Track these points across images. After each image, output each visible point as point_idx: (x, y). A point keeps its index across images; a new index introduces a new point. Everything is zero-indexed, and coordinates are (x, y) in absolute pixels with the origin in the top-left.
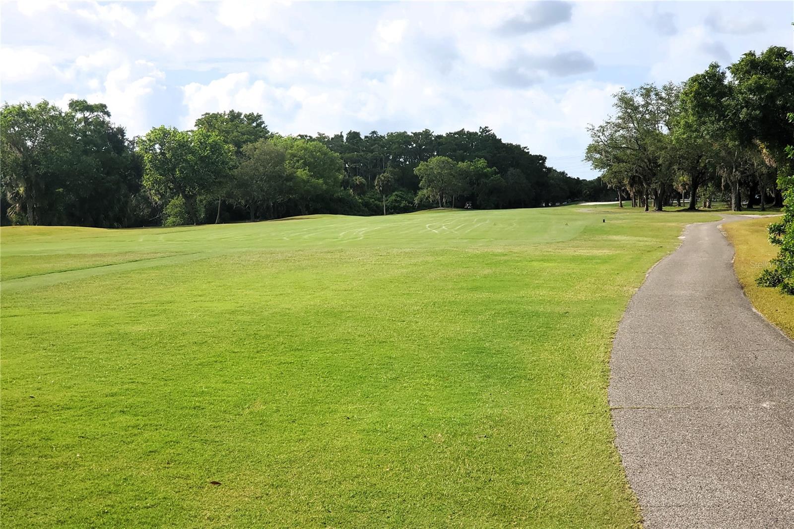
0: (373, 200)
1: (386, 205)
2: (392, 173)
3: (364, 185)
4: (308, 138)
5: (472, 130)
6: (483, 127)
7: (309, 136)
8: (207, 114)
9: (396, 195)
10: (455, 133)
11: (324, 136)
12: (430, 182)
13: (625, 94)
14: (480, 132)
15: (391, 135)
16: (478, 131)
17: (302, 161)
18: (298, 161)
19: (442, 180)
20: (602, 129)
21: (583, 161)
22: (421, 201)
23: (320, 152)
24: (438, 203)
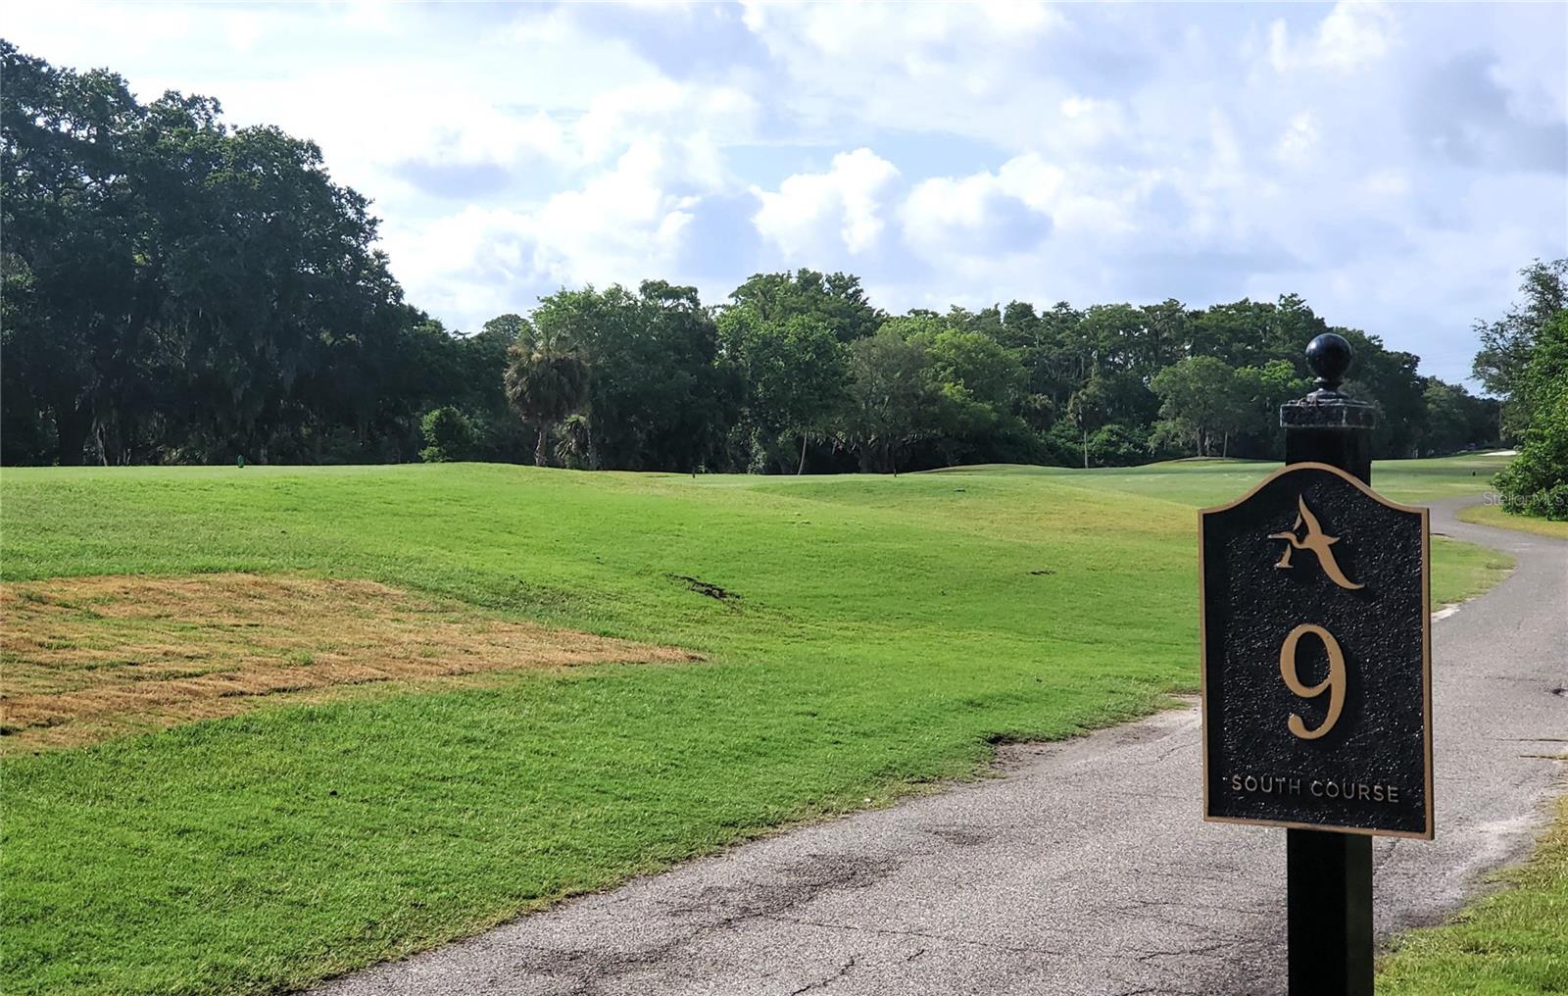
0: (1063, 440)
1: (1089, 451)
2: (1102, 386)
3: (1051, 411)
4: (930, 316)
5: (1263, 300)
6: (1287, 295)
7: (932, 313)
8: (757, 275)
9: (1111, 431)
10: (1229, 307)
11: (963, 312)
12: (1180, 405)
13: (1543, 268)
14: (1280, 305)
15: (1096, 311)
16: (1275, 302)
17: (952, 368)
18: (944, 369)
19: (1205, 403)
20: (1501, 328)
21: (1468, 379)
22: (1162, 444)
23: (983, 351)
24: (1194, 447)
